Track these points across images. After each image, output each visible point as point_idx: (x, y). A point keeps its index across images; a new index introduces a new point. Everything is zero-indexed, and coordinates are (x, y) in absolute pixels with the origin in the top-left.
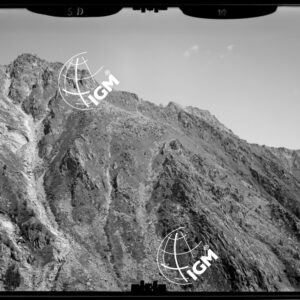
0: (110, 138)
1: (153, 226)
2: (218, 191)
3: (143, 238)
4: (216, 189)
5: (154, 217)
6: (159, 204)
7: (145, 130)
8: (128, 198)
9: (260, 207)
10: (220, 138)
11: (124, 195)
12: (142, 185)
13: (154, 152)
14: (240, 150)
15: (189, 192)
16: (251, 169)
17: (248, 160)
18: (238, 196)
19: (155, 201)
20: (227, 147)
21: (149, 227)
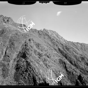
0: (10, 38)
1: (14, 66)
2: (41, 55)
3: (9, 70)
4: (40, 54)
5: (16, 63)
6: (18, 59)
7: (22, 35)
8: (9, 57)
9: (56, 60)
10: (50, 38)
11: (8, 56)
12: (16, 52)
13: (23, 42)
14: (56, 42)
15: (28, 55)
16: (59, 48)
17: (58, 45)
18: (49, 56)
19: (18, 58)
20: (52, 41)
21: (13, 66)
